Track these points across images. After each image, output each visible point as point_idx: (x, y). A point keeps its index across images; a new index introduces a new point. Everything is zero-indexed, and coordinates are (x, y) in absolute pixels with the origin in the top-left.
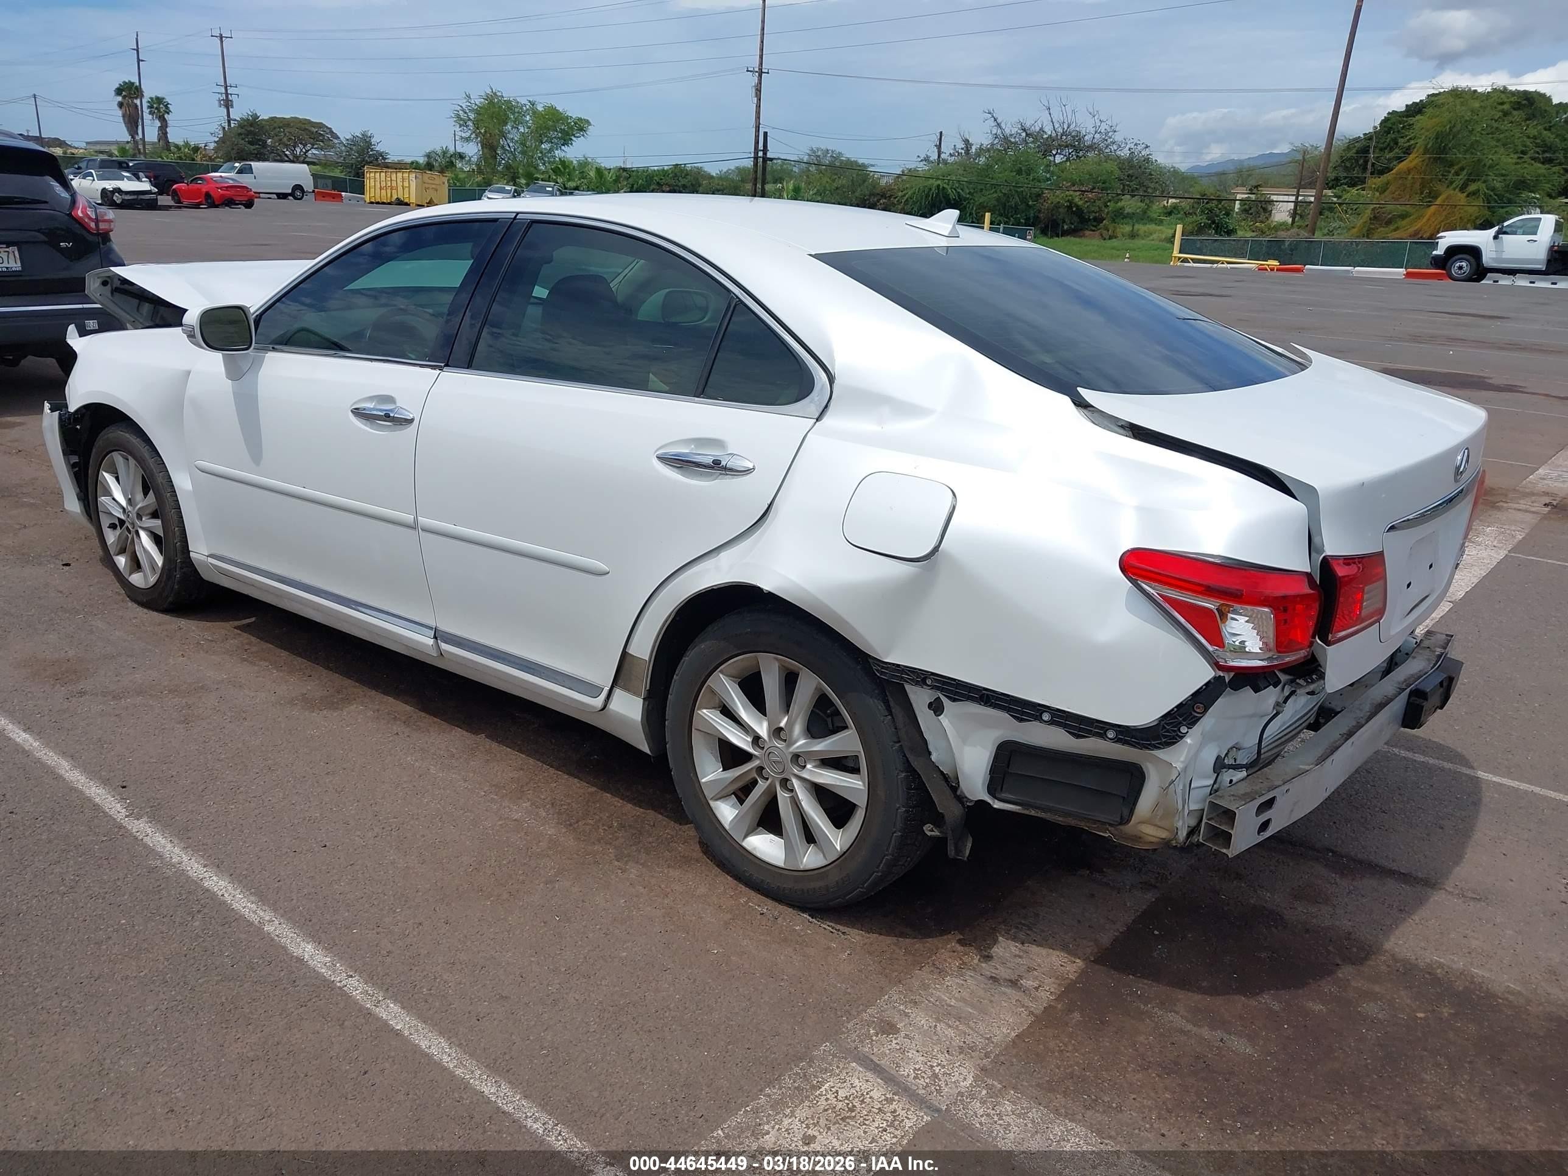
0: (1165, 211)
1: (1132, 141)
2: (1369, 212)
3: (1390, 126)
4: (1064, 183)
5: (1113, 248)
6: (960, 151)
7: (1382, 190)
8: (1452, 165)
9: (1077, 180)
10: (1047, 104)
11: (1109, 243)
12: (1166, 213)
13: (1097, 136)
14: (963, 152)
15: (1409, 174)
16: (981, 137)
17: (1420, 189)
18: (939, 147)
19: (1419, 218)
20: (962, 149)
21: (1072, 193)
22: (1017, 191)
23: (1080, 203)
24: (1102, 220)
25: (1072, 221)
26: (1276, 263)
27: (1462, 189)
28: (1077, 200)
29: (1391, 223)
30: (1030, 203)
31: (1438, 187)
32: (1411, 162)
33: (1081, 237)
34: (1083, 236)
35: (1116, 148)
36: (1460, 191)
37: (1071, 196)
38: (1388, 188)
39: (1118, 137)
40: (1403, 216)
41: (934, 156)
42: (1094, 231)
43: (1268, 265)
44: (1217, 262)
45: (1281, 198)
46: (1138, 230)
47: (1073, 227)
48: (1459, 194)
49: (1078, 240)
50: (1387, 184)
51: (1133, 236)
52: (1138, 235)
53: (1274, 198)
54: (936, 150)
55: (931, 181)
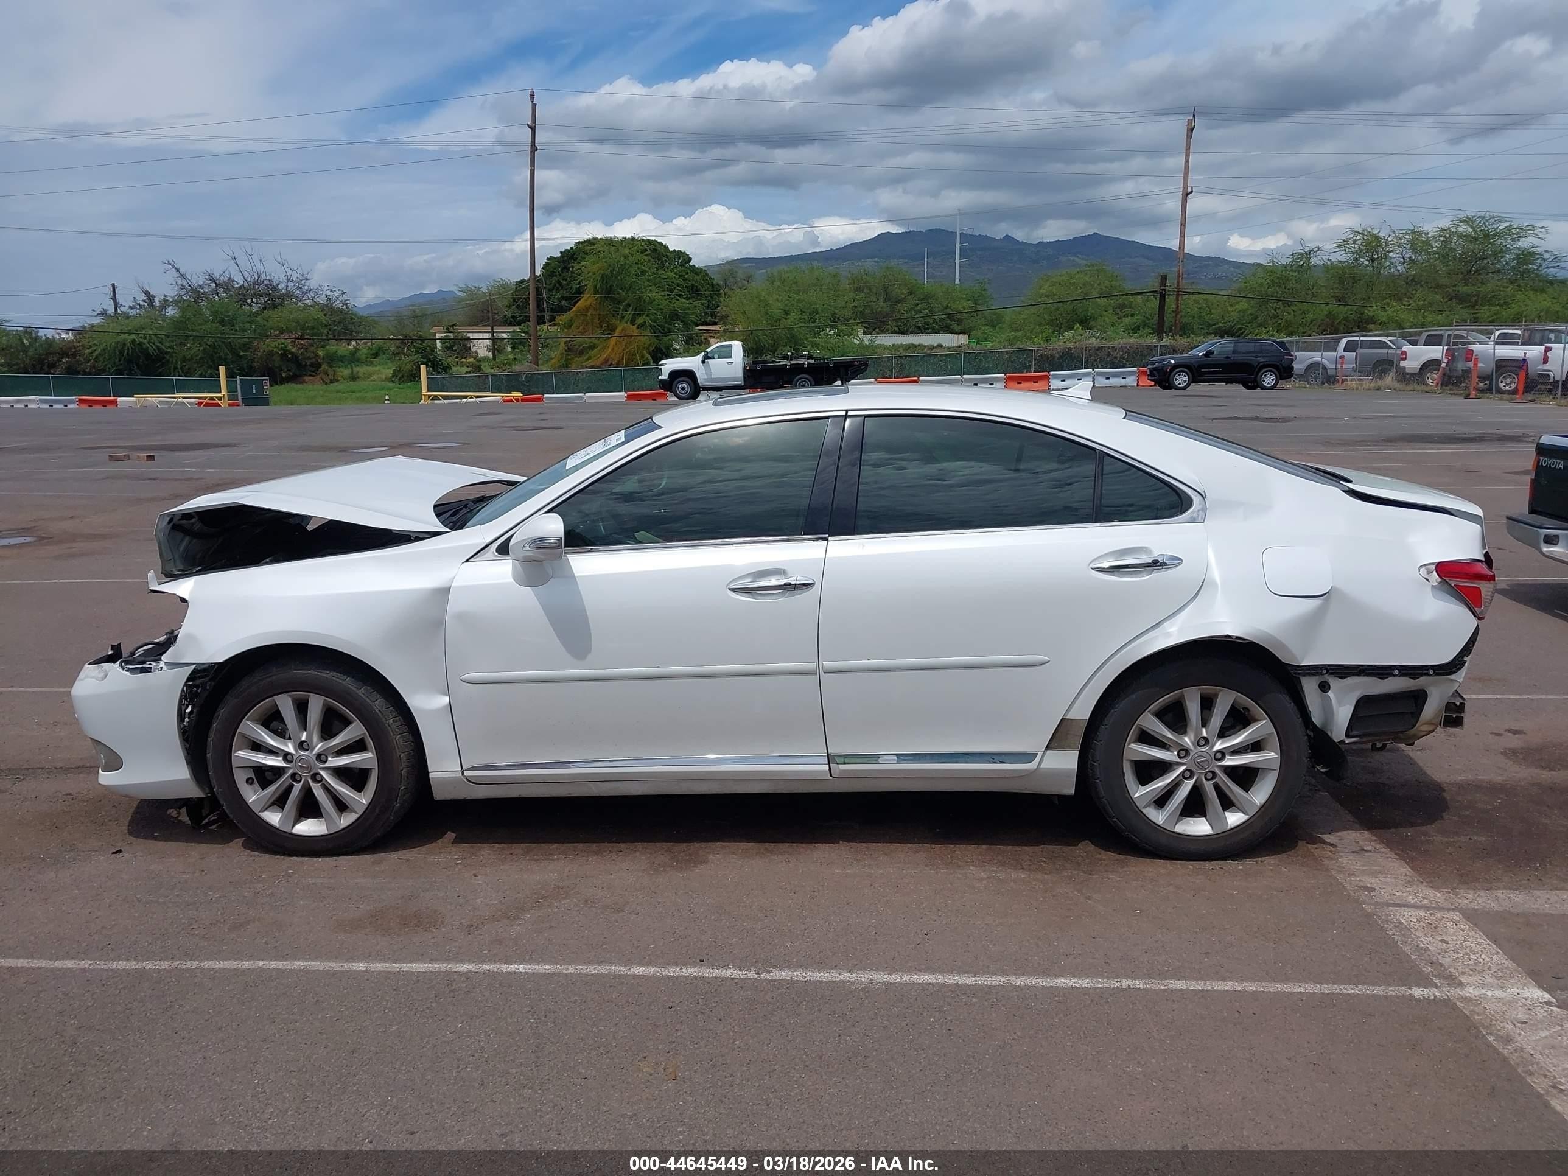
0: (371, 352)
1: (328, 288)
2: (562, 344)
3: (552, 270)
4: (272, 331)
5: (338, 392)
6: (142, 303)
7: (569, 325)
8: (619, 302)
9: (285, 328)
10: (231, 254)
11: (332, 387)
12: (373, 355)
13: (291, 284)
14: (146, 304)
15: (587, 312)
16: (165, 288)
17: (599, 323)
18: (114, 298)
19: (605, 348)
20: (144, 301)
21: (283, 341)
22: (223, 342)
23: (294, 350)
24: (319, 365)
25: (289, 368)
26: (519, 394)
27: (633, 322)
28: (290, 347)
29: (583, 353)
30: (242, 354)
31: (614, 321)
32: (586, 301)
33: (301, 383)
34: (303, 382)
35: (313, 296)
36: (631, 323)
37: (283, 344)
38: (573, 324)
39: (313, 283)
40: (592, 347)
41: (111, 310)
42: (314, 376)
43: (513, 397)
44: (466, 397)
45: (476, 336)
46: (358, 372)
47: (291, 374)
48: (631, 326)
49: (299, 386)
50: (571, 320)
51: (354, 378)
52: (358, 378)
53: (471, 335)
54: (112, 302)
55: (123, 336)
